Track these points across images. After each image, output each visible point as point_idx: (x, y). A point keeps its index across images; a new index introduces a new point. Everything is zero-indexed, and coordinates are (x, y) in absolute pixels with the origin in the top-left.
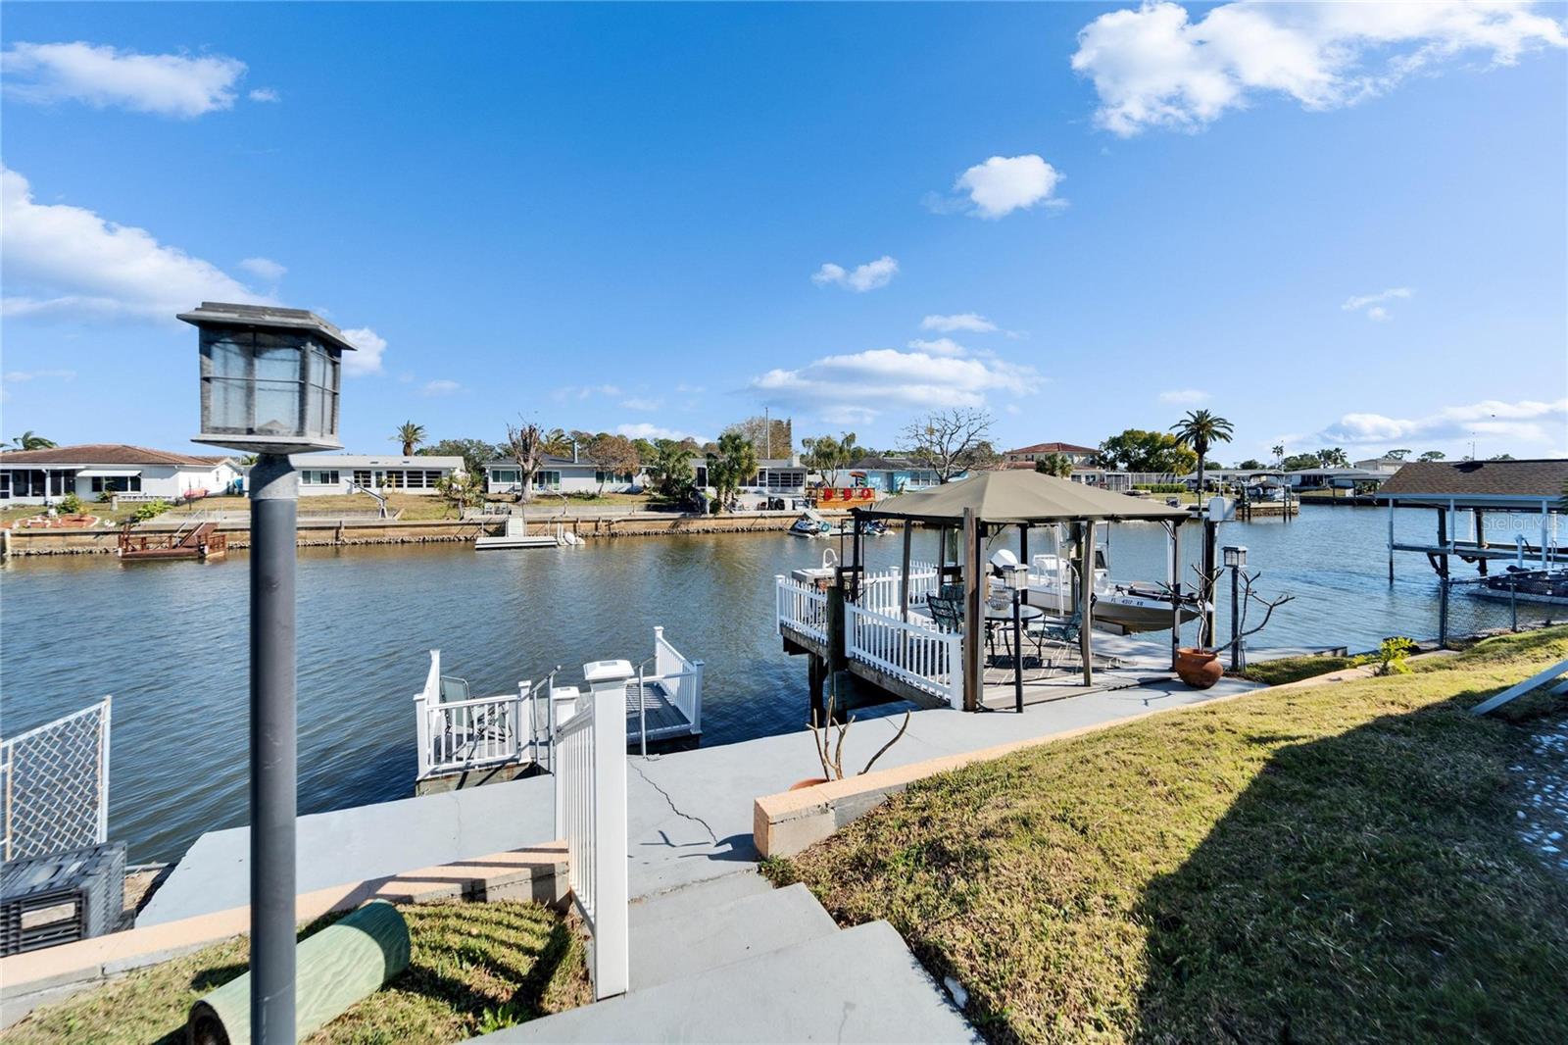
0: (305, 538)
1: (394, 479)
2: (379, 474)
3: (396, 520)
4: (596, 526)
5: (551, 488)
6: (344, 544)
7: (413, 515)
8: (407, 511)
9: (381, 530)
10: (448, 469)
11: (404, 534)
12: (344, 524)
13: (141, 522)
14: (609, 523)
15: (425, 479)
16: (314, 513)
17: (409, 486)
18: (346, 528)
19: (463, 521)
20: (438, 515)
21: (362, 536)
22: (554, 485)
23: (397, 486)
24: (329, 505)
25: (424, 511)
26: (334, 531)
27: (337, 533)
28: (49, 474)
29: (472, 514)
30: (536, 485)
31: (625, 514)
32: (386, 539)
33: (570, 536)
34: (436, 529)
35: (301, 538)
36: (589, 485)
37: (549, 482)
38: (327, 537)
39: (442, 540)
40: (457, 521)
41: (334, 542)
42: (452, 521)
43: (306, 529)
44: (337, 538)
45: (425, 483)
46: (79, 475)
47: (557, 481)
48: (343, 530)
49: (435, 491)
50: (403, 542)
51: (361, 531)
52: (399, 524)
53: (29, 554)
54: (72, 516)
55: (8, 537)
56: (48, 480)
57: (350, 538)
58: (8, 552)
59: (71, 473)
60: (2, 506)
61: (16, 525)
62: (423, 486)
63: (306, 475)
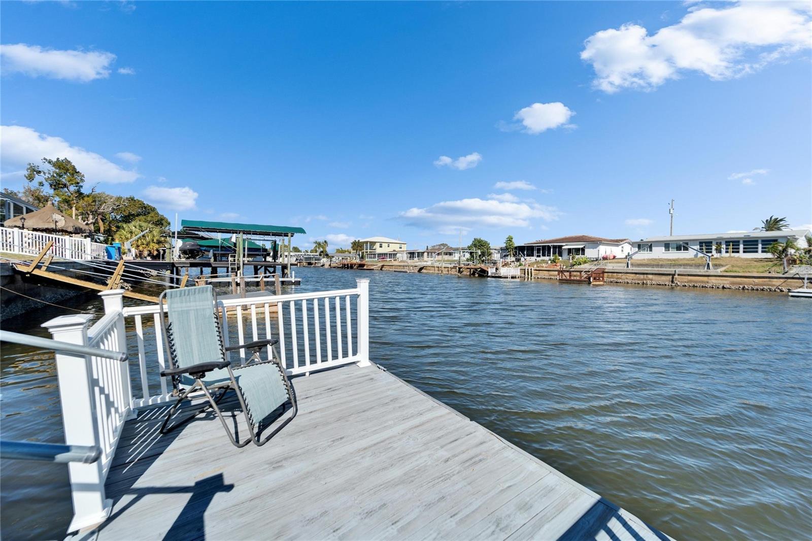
0: (652, 280)
1: (731, 247)
3: (719, 271)
6: (677, 285)
7: (737, 269)
8: (733, 266)
9: (705, 279)
11: (726, 282)
12: (677, 273)
13: (575, 267)
15: (760, 246)
16: (662, 266)
17: (745, 252)
18: (679, 275)
19: (786, 275)
20: (761, 269)
21: (691, 281)
23: (734, 252)
24: (675, 263)
25: (750, 268)
26: (670, 277)
27: (673, 278)
28: (552, 247)
32: (710, 285)
34: (756, 280)
35: (649, 279)
38: (666, 280)
39: (762, 289)
40: (781, 275)
41: (670, 283)
42: (773, 274)
43: (652, 274)
44: (672, 282)
45: (760, 249)
46: (563, 248)
48: (676, 276)
49: (769, 255)
50: (723, 288)
51: (690, 278)
52: (721, 274)
53: (538, 278)
54: (554, 264)
55: (533, 271)
56: (552, 250)
57: (682, 282)
58: (533, 277)
59: (560, 247)
60: (537, 260)
61: (535, 266)
62: (757, 252)
63: (667, 245)
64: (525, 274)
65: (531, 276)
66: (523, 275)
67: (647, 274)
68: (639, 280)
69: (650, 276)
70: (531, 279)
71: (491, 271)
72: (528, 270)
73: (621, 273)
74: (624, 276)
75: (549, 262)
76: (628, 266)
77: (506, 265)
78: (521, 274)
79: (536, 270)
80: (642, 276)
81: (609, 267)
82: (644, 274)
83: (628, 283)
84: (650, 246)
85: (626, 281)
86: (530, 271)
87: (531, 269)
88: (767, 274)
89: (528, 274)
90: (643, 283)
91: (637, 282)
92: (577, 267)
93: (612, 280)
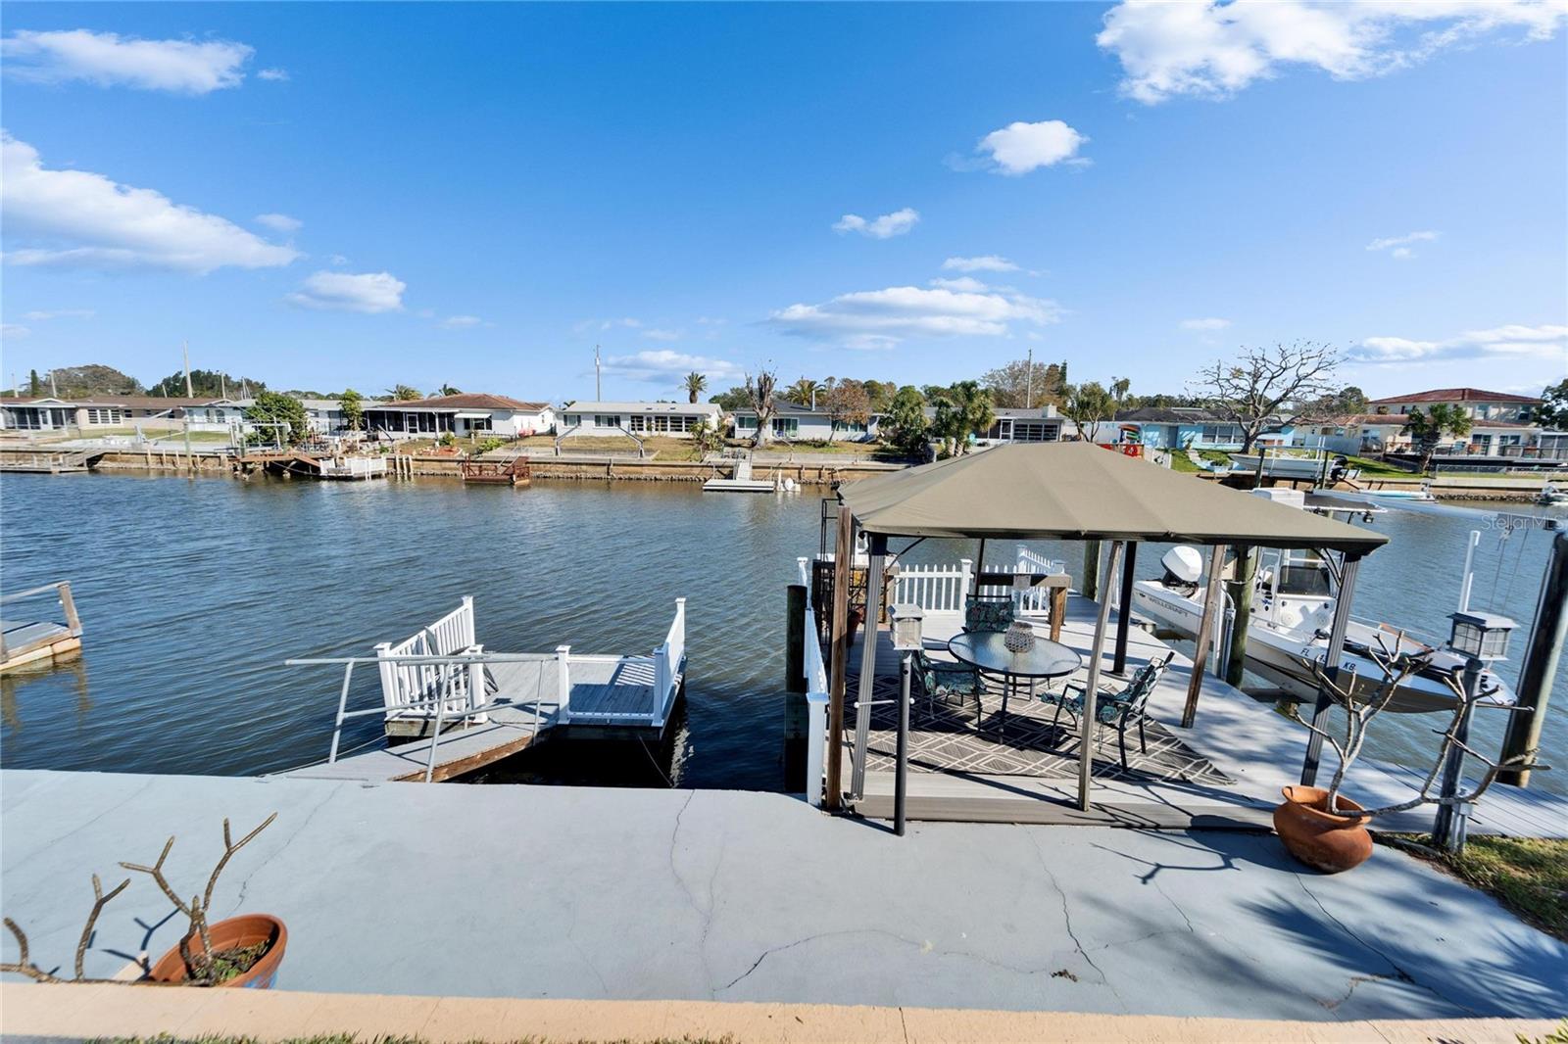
0: (586, 472)
1: (660, 424)
2: (649, 420)
3: (651, 458)
4: (820, 473)
5: (789, 434)
6: (613, 479)
7: (666, 456)
8: (661, 452)
9: (640, 469)
10: (701, 415)
11: (656, 472)
12: (613, 462)
13: (484, 454)
14: (832, 471)
15: (684, 424)
16: (595, 451)
17: (671, 430)
18: (614, 465)
19: (702, 464)
20: (684, 457)
21: (625, 473)
22: (792, 432)
23: (662, 430)
24: (608, 445)
25: (675, 453)
26: (605, 468)
27: (608, 469)
28: (437, 415)
29: (713, 458)
30: (775, 432)
31: (848, 463)
32: (644, 477)
33: (790, 483)
34: (681, 469)
35: (583, 472)
36: (822, 432)
37: (788, 429)
38: (601, 472)
39: (686, 480)
40: (698, 463)
41: (606, 476)
42: (694, 463)
43: (587, 464)
44: (608, 474)
45: (684, 428)
46: (457, 416)
47: (795, 428)
48: (611, 467)
49: (689, 435)
50: (656, 479)
51: (625, 468)
52: (652, 463)
53: (422, 474)
54: (447, 447)
55: (411, 462)
56: (437, 420)
57: (618, 474)
58: (412, 472)
59: (451, 415)
60: (412, 439)
61: (414, 453)
62: (681, 430)
63: (598, 419)
64: (395, 467)
65: (409, 471)
66: (392, 470)
67: (581, 464)
68: (571, 472)
69: (584, 467)
70: (409, 477)
71: (325, 468)
72: (401, 459)
73: (549, 463)
74: (554, 468)
75: (437, 444)
76: (557, 454)
77: (351, 449)
78: (388, 467)
79: (417, 460)
80: (574, 468)
81: (533, 453)
82: (577, 464)
83: (559, 477)
84: (578, 418)
85: (556, 474)
86: (404, 461)
87: (407, 459)
88: (687, 463)
89: (402, 468)
90: (577, 478)
91: (569, 475)
92: (487, 455)
93: (538, 473)
